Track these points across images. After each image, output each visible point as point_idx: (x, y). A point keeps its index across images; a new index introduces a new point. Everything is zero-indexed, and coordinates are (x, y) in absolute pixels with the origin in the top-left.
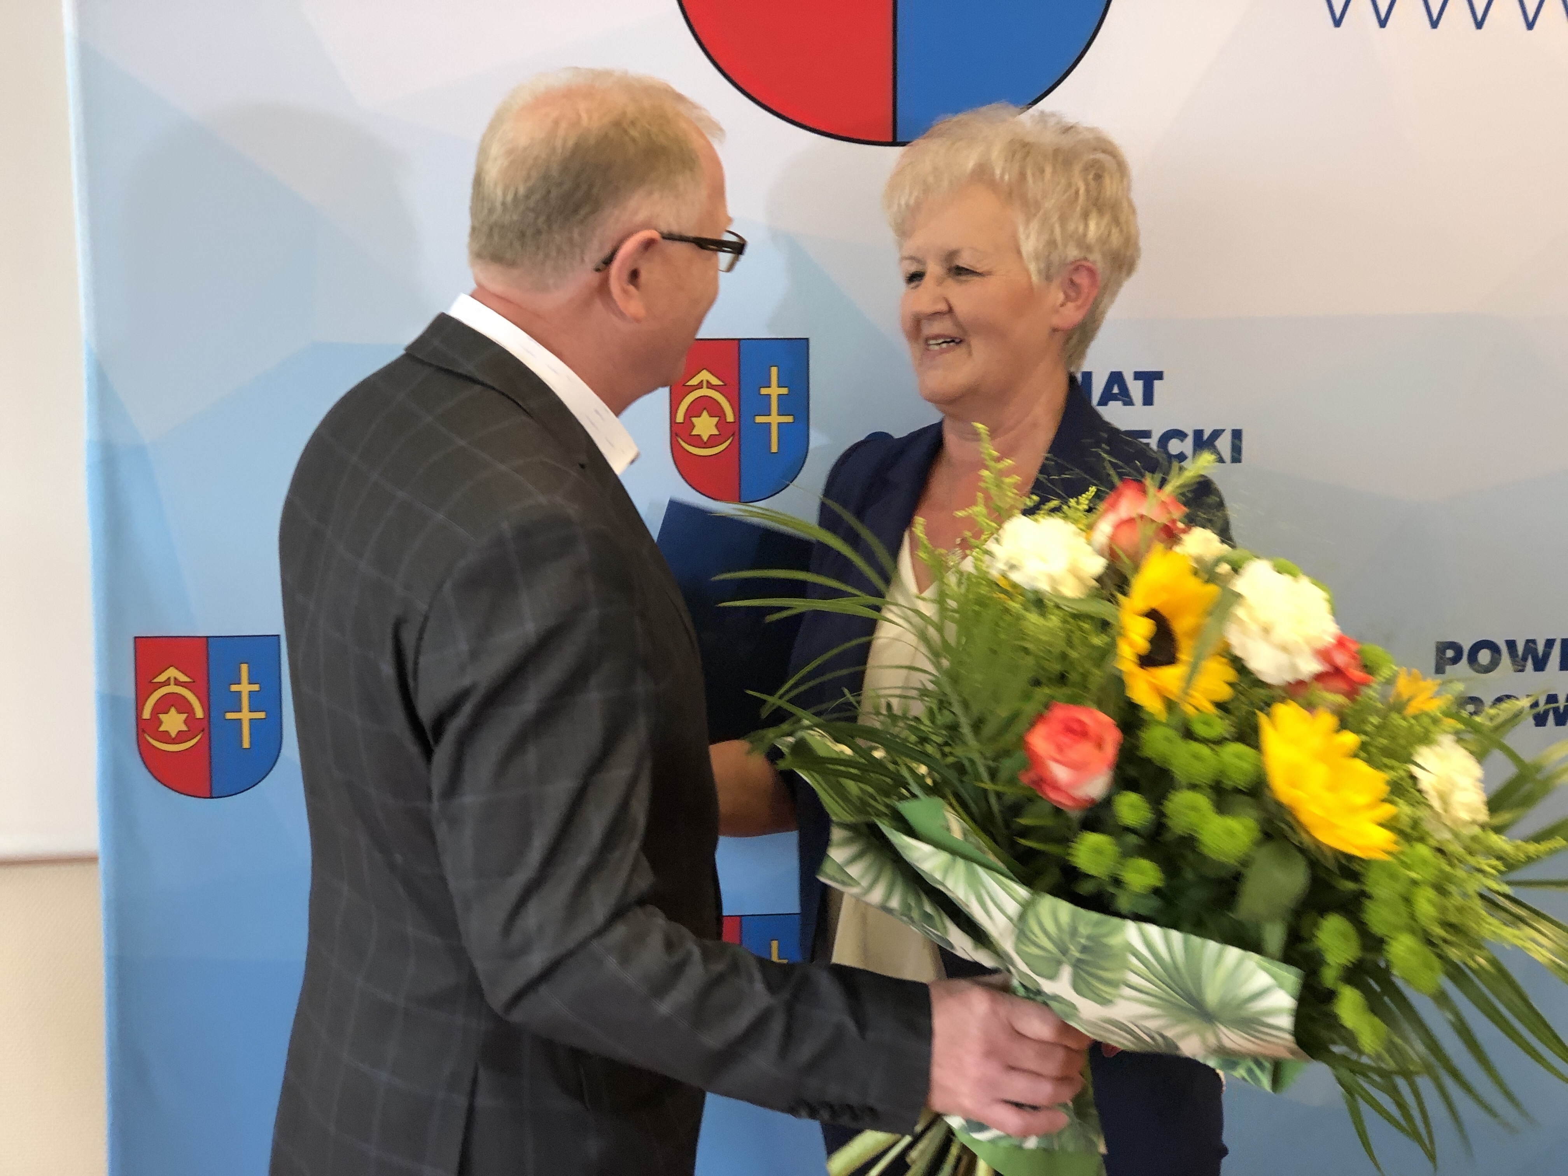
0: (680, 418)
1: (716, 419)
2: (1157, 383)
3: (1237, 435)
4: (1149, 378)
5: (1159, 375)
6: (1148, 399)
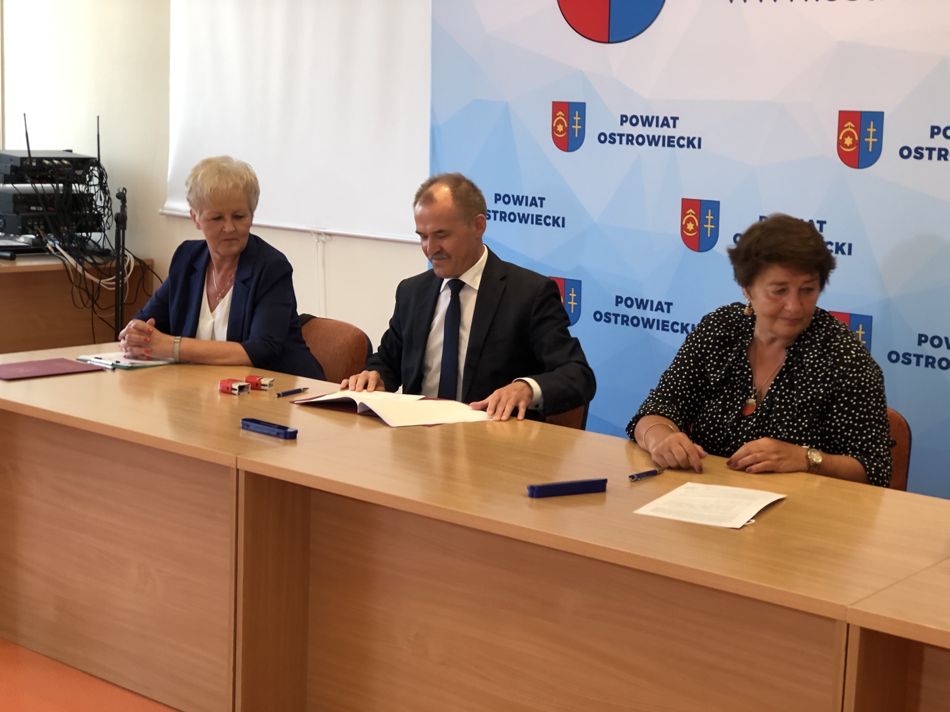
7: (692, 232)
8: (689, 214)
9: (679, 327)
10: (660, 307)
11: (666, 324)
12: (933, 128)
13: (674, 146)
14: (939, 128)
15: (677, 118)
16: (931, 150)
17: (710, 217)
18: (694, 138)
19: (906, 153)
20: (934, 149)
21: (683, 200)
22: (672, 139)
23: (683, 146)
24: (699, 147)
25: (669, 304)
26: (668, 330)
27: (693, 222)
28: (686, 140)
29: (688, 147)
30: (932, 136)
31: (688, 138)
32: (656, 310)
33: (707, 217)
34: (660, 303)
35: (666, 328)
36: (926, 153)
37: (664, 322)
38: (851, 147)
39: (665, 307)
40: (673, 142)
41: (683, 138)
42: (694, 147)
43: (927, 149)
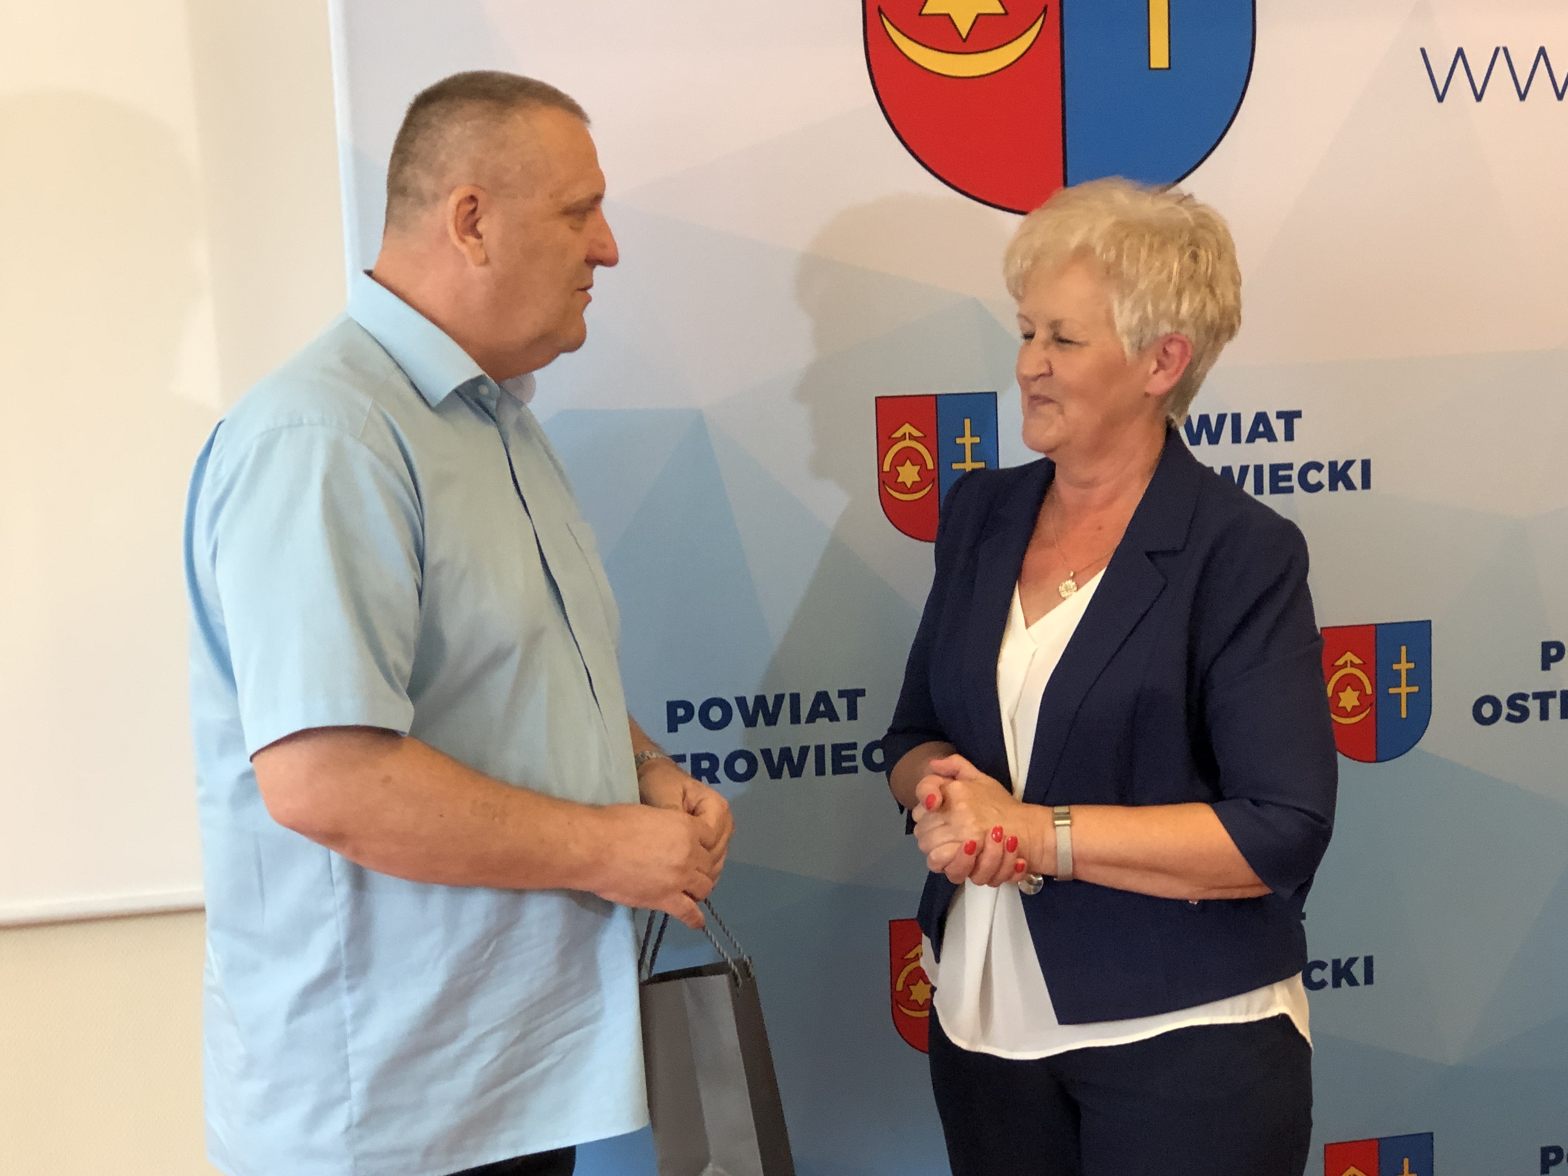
0: (886, 468)
1: (917, 468)
2: (1297, 422)
3: (1366, 465)
4: (1289, 417)
5: (1298, 414)
6: (1289, 436)
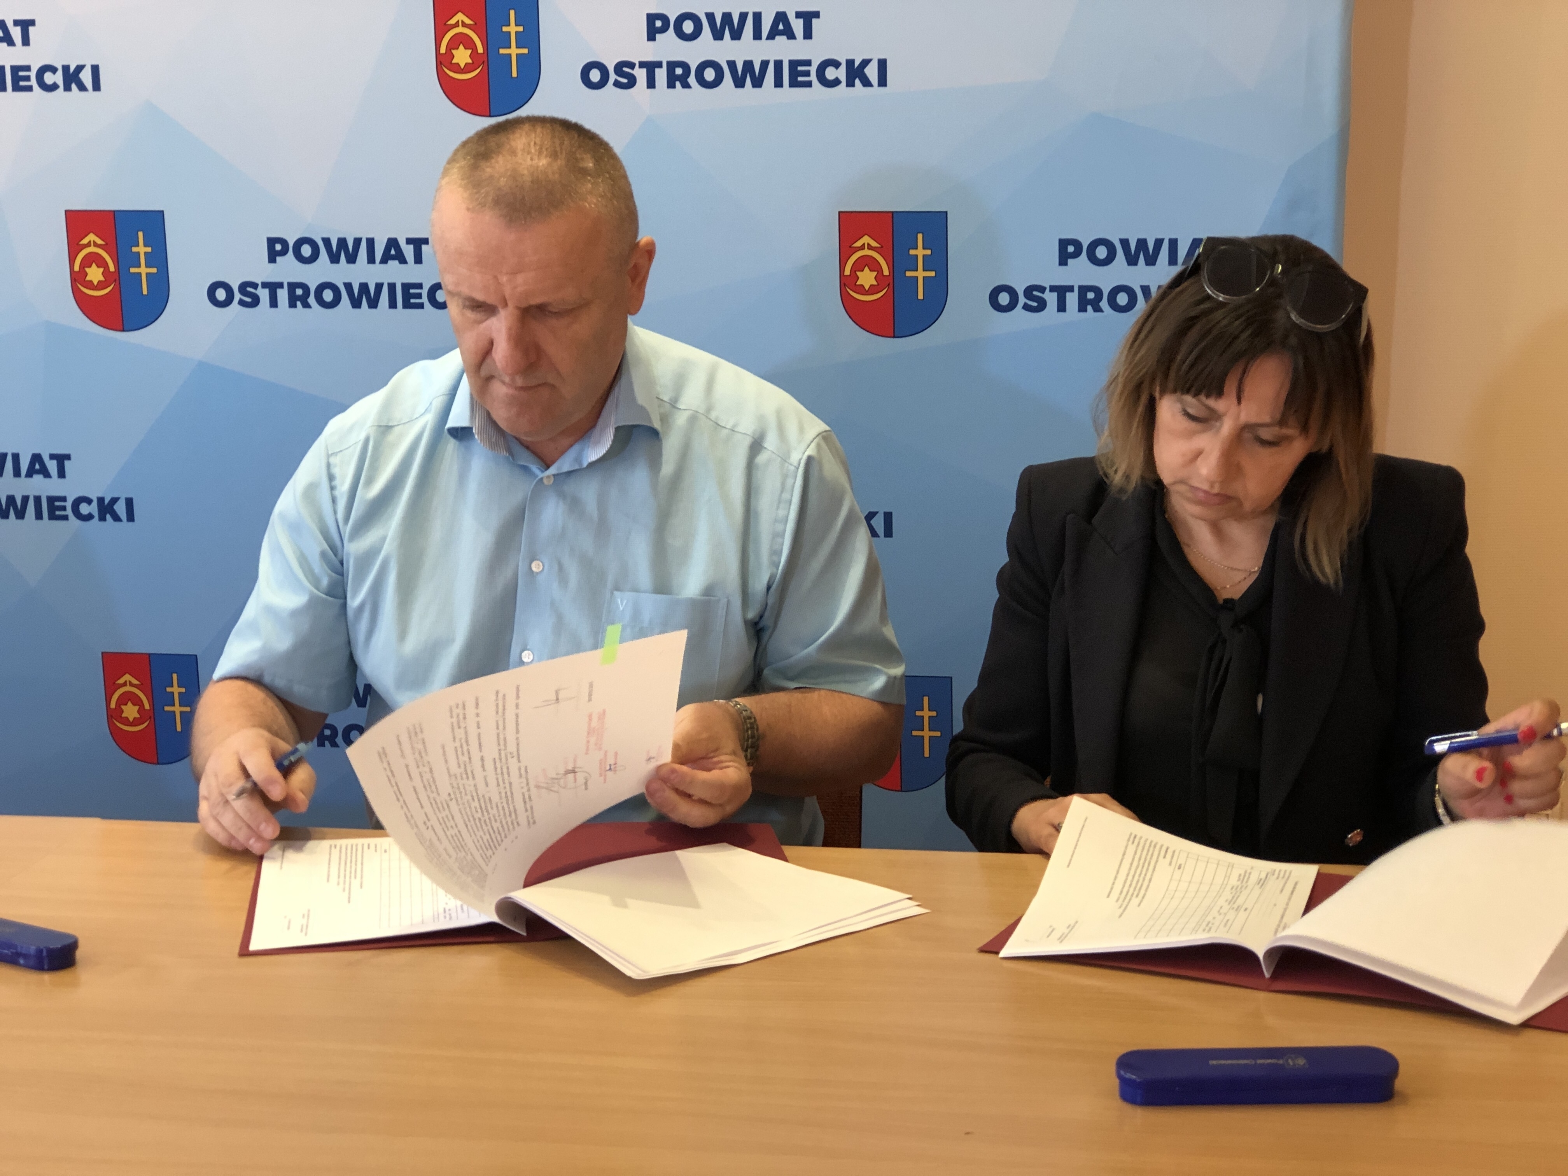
7: (101, 286)
8: (88, 245)
9: (93, 509)
10: (37, 466)
11: (57, 504)
12: (651, 18)
13: (29, 89)
14: (664, 18)
15: (32, 23)
16: (651, 67)
17: (142, 249)
18: (80, 68)
19: (595, 75)
20: (659, 65)
21: (67, 212)
22: (21, 74)
23: (53, 87)
24: (97, 87)
25: (61, 459)
26: (66, 518)
27: (102, 263)
28: (60, 73)
29: (67, 88)
30: (651, 37)
31: (66, 68)
32: (29, 474)
33: (134, 249)
34: (37, 458)
35: (57, 513)
36: (641, 75)
37: (51, 500)
38: (468, 68)
39: (52, 466)
40: (28, 78)
41: (54, 70)
42: (82, 88)
43: (642, 65)
